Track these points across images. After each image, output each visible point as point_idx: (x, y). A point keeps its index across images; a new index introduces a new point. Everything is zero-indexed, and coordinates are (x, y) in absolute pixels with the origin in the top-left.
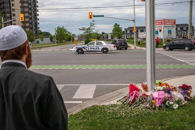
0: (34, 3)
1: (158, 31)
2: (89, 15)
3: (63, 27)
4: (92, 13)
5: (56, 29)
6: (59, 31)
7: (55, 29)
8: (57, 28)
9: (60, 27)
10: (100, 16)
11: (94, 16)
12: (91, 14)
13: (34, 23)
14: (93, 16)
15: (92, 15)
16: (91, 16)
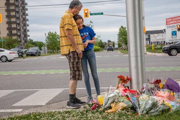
0: (23, 5)
1: (176, 31)
2: (85, 12)
3: (55, 32)
4: (87, 10)
5: (47, 35)
6: (51, 37)
7: (45, 34)
8: (49, 33)
9: (52, 32)
10: (99, 14)
11: (91, 14)
12: (86, 12)
13: (22, 30)
14: (89, 15)
15: (88, 12)
16: (86, 14)
